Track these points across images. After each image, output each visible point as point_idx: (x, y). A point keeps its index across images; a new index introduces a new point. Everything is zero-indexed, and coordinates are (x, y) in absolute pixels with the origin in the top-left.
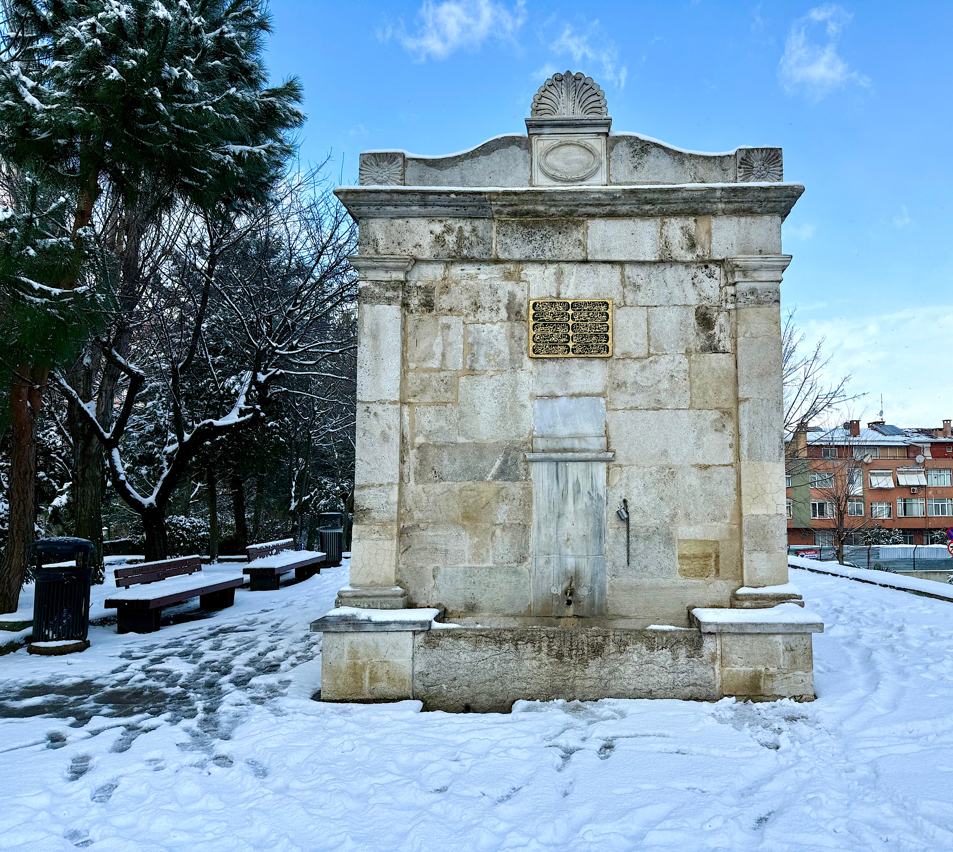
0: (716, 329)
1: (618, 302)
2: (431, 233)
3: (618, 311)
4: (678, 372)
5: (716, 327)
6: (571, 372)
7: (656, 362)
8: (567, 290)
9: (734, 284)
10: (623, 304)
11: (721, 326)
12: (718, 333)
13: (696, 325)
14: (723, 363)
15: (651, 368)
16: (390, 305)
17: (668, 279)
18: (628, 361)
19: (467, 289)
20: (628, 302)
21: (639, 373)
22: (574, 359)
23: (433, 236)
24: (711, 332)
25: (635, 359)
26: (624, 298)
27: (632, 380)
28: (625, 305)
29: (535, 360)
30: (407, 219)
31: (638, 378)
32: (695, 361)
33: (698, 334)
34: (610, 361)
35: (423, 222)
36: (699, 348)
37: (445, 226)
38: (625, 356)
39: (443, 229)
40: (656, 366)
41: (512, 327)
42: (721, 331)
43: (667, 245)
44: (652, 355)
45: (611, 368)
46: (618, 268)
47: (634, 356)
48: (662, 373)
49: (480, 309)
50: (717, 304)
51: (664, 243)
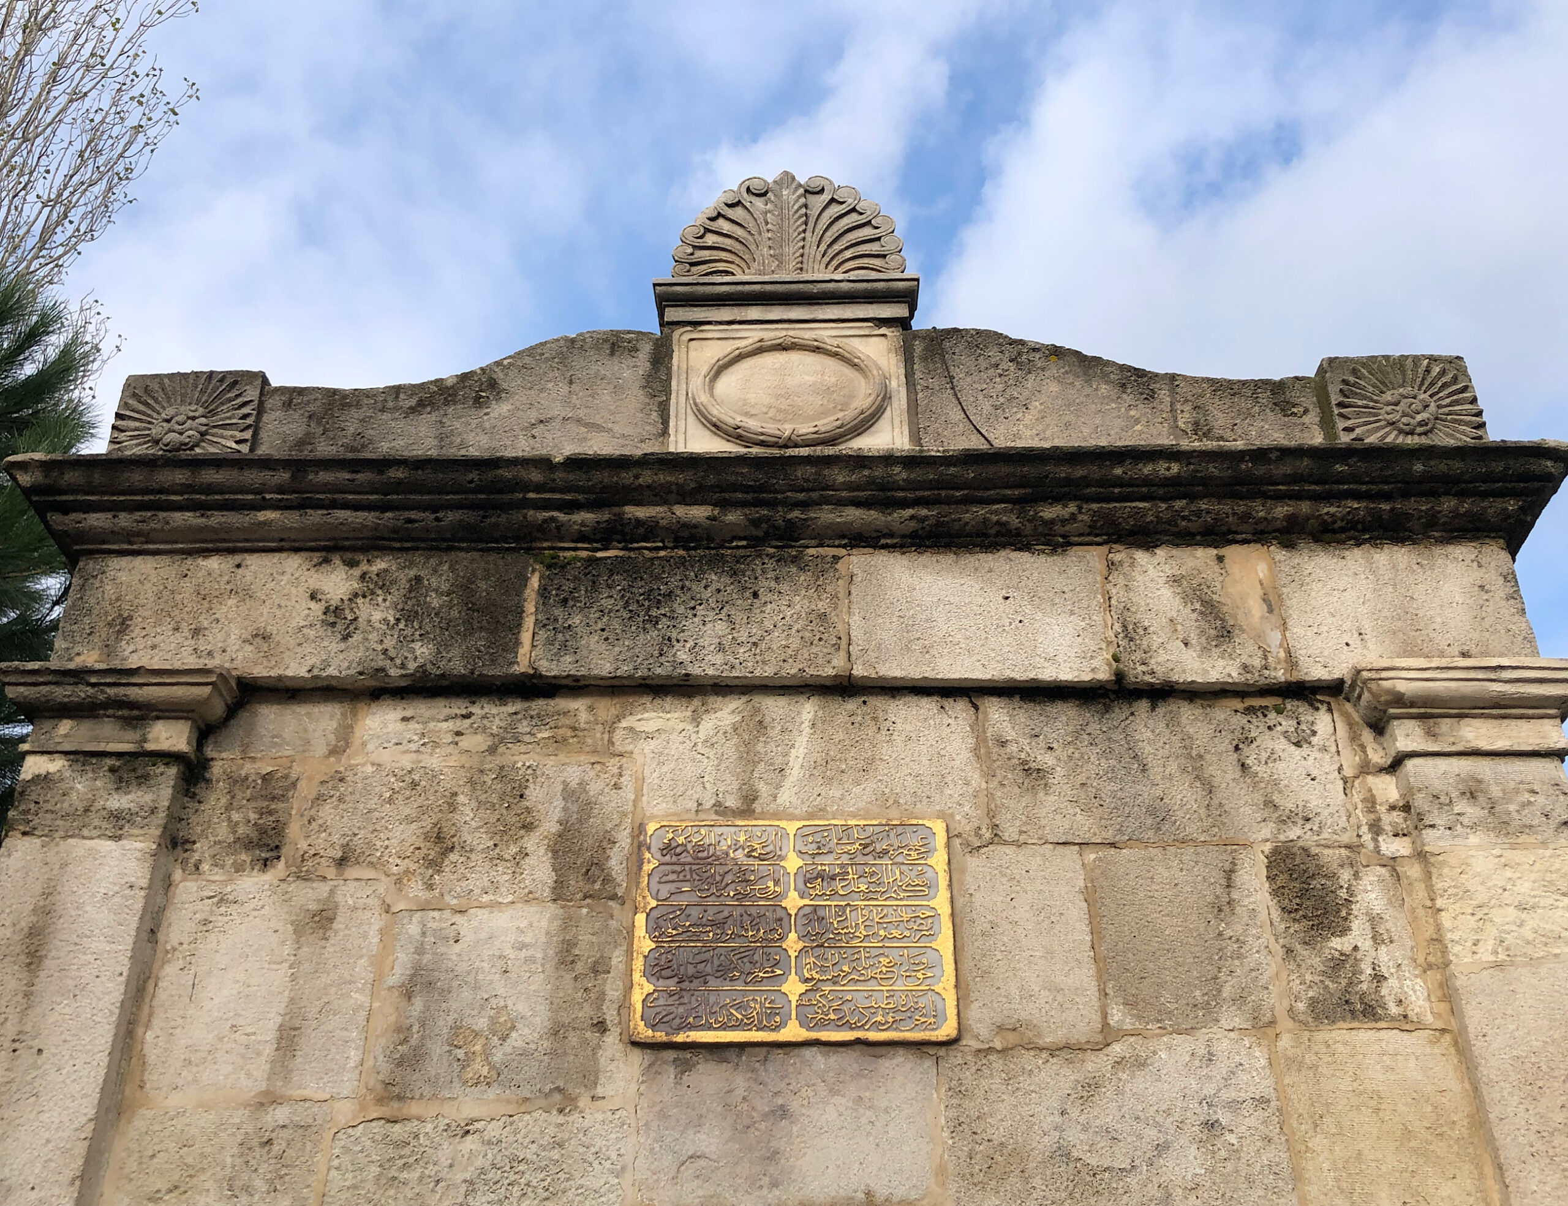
0: (1358, 935)
1: (966, 828)
2: (313, 597)
3: (973, 863)
4: (1234, 1106)
5: (1355, 925)
6: (795, 1105)
7: (1141, 1064)
8: (779, 787)
9: (1395, 765)
10: (988, 835)
11: (1374, 920)
12: (1366, 944)
13: (1276, 914)
14: (1411, 1070)
15: (1119, 1092)
16: (117, 838)
17: (1148, 749)
18: (1028, 1059)
19: (414, 785)
20: (1010, 832)
21: (1074, 1113)
22: (808, 1053)
23: (317, 608)
24: (1338, 944)
25: (1054, 1051)
26: (991, 814)
27: (1049, 1141)
28: (997, 838)
29: (649, 1056)
30: (238, 558)
31: (1074, 1136)
32: (1294, 1063)
33: (1289, 951)
34: (955, 1058)
35: (293, 564)
36: (1301, 1006)
37: (363, 577)
38: (1012, 1038)
39: (356, 585)
40: (1140, 1082)
41: (567, 923)
42: (1377, 939)
43: (1130, 632)
44: (1121, 1034)
45: (959, 1092)
46: (960, 709)
47: (1048, 1040)
48: (1168, 1113)
49: (453, 857)
50: (1346, 838)
51: (1118, 627)
